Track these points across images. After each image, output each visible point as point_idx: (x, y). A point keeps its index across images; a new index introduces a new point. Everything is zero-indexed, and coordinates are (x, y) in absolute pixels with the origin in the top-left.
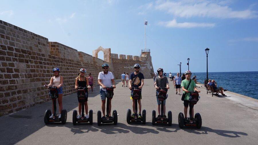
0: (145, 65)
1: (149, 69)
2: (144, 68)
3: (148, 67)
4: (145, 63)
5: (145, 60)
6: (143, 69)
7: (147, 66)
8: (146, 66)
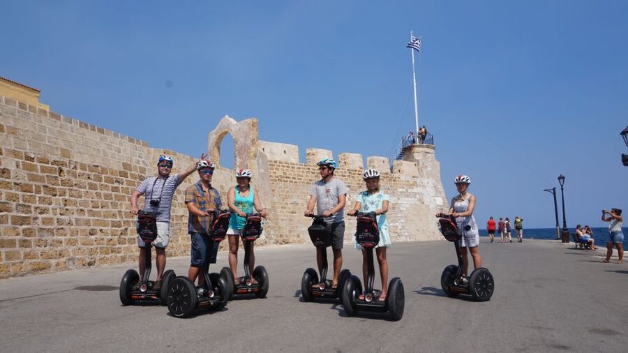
0: (415, 190)
1: (432, 206)
2: (412, 201)
3: (427, 200)
4: (415, 184)
5: (416, 174)
6: (408, 206)
7: (422, 194)
8: (418, 196)
